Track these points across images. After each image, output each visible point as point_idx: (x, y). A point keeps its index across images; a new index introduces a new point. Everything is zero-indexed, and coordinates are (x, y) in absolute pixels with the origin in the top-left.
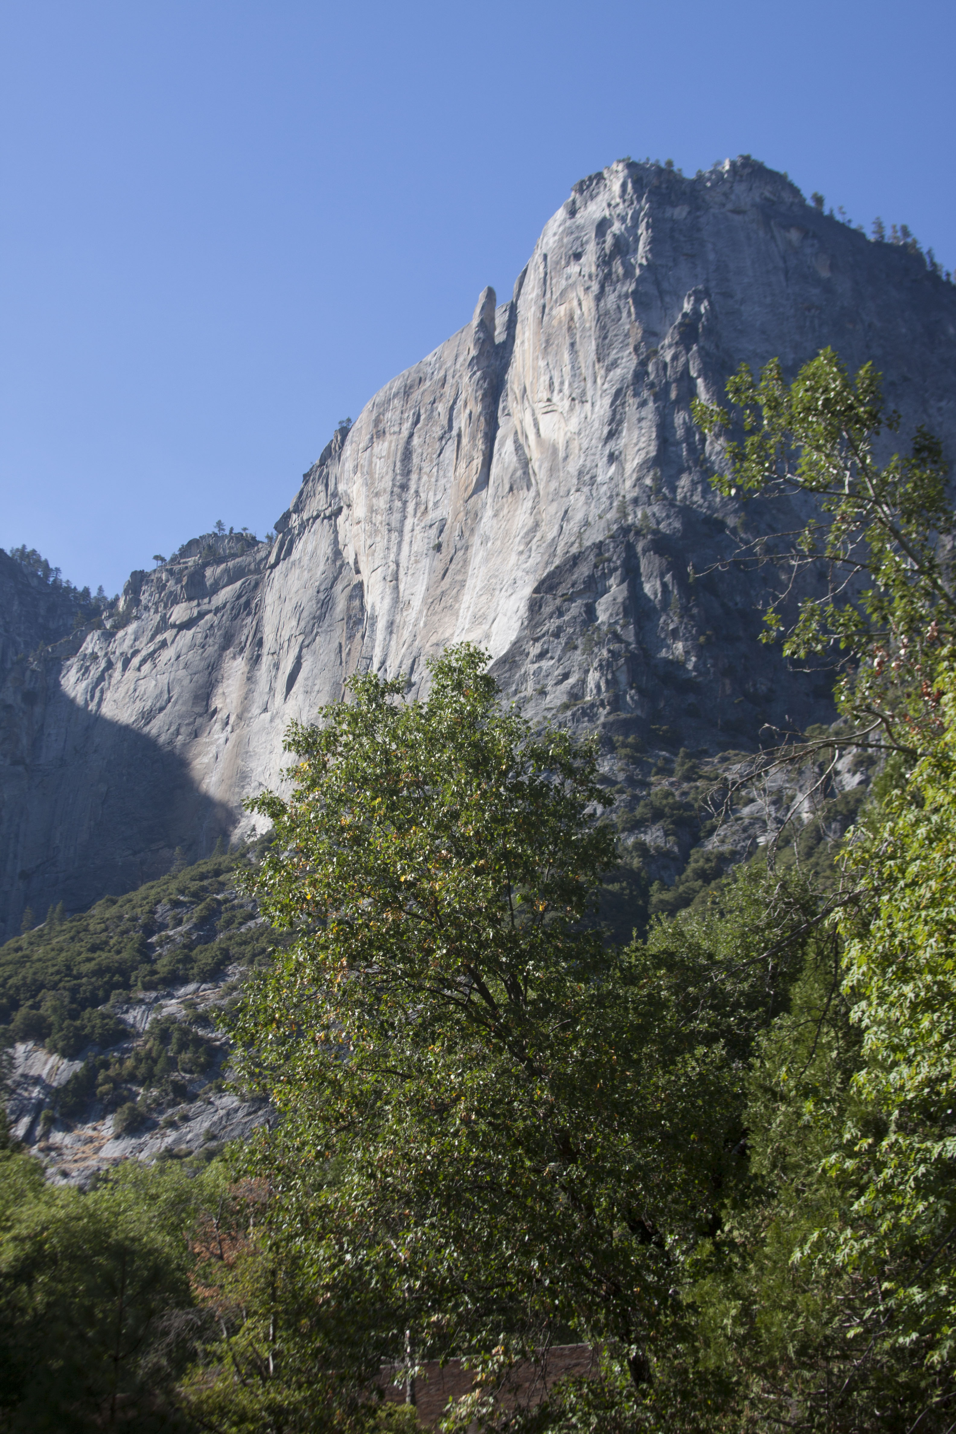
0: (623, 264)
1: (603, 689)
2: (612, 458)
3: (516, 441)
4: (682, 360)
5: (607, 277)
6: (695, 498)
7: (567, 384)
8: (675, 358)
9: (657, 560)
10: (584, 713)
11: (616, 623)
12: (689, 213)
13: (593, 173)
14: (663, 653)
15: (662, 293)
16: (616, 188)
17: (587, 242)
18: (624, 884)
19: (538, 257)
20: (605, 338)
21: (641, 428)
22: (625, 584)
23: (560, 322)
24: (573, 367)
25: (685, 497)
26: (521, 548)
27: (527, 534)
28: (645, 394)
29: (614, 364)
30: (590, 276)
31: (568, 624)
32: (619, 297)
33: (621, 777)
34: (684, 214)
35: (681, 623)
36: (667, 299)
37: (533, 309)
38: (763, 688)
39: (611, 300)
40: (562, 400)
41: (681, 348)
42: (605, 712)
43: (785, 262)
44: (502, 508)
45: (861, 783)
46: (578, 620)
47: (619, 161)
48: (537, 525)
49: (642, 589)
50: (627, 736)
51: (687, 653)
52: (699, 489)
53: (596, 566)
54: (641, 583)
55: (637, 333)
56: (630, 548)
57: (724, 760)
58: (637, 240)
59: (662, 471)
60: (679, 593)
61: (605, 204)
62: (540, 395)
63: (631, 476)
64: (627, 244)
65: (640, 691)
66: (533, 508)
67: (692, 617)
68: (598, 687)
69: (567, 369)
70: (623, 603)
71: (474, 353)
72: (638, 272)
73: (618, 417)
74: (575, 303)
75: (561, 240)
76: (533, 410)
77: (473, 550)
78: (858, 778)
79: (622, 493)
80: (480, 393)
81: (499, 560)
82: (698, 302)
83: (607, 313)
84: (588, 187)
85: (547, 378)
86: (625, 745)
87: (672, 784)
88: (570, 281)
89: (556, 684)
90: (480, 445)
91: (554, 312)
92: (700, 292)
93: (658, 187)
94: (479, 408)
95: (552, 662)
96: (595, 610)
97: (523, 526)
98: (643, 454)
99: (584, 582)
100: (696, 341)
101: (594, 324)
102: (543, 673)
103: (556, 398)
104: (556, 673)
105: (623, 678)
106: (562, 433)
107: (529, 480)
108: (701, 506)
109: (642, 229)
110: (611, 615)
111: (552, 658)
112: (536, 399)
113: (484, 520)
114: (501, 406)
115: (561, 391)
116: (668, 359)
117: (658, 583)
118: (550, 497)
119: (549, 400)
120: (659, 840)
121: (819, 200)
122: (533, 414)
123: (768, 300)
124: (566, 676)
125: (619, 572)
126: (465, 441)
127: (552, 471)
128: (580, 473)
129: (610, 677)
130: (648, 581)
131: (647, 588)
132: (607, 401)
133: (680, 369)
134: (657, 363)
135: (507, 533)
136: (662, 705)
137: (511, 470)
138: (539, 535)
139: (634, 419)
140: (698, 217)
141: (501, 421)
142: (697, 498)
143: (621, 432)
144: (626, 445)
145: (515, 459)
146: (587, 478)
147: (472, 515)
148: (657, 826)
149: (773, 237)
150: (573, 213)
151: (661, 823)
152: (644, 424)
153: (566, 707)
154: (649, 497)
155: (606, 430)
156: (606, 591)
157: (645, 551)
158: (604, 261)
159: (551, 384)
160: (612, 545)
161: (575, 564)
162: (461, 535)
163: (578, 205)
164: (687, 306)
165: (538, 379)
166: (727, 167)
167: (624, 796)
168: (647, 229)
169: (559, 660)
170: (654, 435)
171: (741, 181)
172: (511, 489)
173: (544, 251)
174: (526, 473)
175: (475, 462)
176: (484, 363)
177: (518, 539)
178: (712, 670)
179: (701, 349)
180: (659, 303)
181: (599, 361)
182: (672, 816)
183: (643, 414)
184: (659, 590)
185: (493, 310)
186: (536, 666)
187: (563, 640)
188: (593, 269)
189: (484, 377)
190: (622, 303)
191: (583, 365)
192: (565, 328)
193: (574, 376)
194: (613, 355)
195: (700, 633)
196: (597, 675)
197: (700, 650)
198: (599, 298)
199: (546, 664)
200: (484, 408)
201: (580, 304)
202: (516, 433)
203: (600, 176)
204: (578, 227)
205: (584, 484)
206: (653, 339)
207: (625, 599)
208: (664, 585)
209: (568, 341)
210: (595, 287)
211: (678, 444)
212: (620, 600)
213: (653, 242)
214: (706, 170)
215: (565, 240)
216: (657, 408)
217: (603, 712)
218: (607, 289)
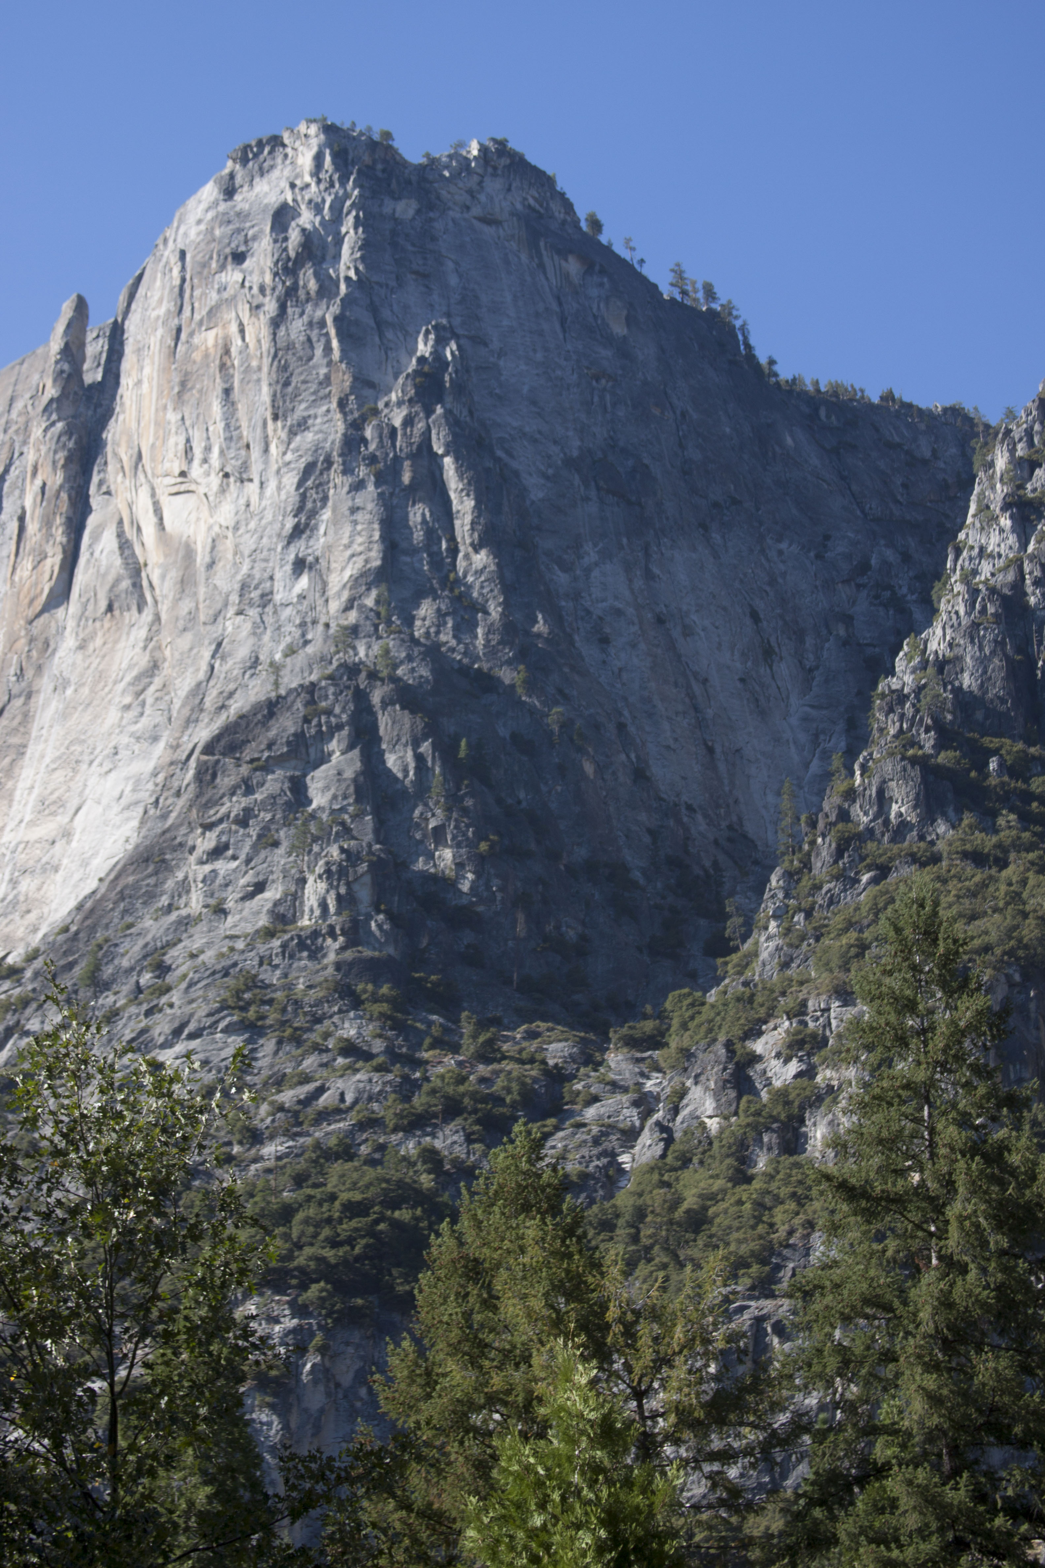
0: (316, 275)
1: (332, 909)
2: (300, 566)
3: (120, 535)
4: (420, 426)
5: (291, 292)
6: (443, 638)
7: (216, 451)
8: (408, 422)
9: (406, 718)
10: (302, 945)
11: (343, 810)
12: (418, 212)
13: (265, 135)
14: (420, 864)
15: (380, 325)
16: (306, 160)
17: (255, 238)
18: (419, 1212)
19: (169, 254)
20: (287, 384)
21: (355, 523)
22: (356, 752)
23: (206, 356)
24: (227, 426)
25: (427, 633)
26: (127, 700)
27: (138, 678)
28: (362, 471)
29: (302, 425)
30: (262, 289)
31: (263, 805)
32: (310, 324)
33: (378, 1046)
34: (411, 212)
35: (449, 819)
36: (389, 335)
37: (160, 332)
38: (571, 934)
39: (296, 327)
40: (208, 474)
41: (417, 408)
42: (337, 945)
43: (560, 304)
44: (93, 636)
45: (798, 1075)
46: (280, 801)
47: (310, 121)
48: (154, 667)
49: (384, 762)
50: (377, 985)
51: (460, 866)
52: (450, 624)
53: (307, 720)
54: (382, 753)
55: (342, 380)
56: (361, 697)
57: (532, 1035)
58: (339, 241)
59: (390, 590)
60: (443, 774)
61: (285, 184)
62: (167, 465)
63: (339, 594)
64: (324, 246)
65: (391, 917)
66: (149, 639)
67: (465, 811)
68: (323, 905)
69: (218, 429)
70: (355, 780)
71: (51, 392)
72: (343, 288)
73: (309, 505)
74: (234, 328)
75: (210, 231)
76: (153, 489)
77: (41, 698)
78: (794, 1067)
79: (323, 619)
80: (61, 456)
81: (87, 717)
82: (441, 342)
83: (290, 347)
84: (256, 156)
85: (182, 440)
86: (375, 999)
87: (460, 1064)
88: (225, 295)
89: (243, 899)
90: (59, 534)
91: (196, 340)
92: (444, 328)
93: (371, 168)
94: (59, 478)
95: (234, 864)
96: (306, 788)
97: (130, 667)
98: (359, 562)
99: (288, 743)
100: (440, 400)
101: (266, 362)
102: (219, 881)
103: (196, 471)
104: (242, 882)
105: (364, 894)
106: (203, 527)
107: (142, 596)
108: (453, 650)
109: (348, 225)
110: (335, 797)
111: (234, 858)
112: (160, 470)
113: (58, 654)
114: (95, 479)
115: (205, 461)
116: (397, 422)
117: (410, 754)
118: (181, 624)
119: (183, 474)
120: (457, 1149)
121: (596, 225)
122: (153, 495)
123: (539, 356)
124: (260, 887)
125: (345, 732)
126: (32, 527)
127: (185, 583)
128: (244, 587)
129: (343, 890)
130: (393, 750)
131: (391, 761)
132: (291, 480)
133: (416, 439)
134: (379, 427)
135: (101, 676)
136: (424, 942)
137: (110, 579)
138: (157, 682)
139: (344, 509)
140: (431, 220)
141: (96, 501)
142: (446, 637)
143: (316, 528)
144: (329, 548)
145: (118, 561)
146: (255, 594)
147: (40, 644)
148: (452, 1126)
149: (541, 266)
150: (229, 192)
151: (459, 1121)
152: (359, 516)
153: (269, 933)
154: (376, 627)
155: (290, 523)
156: (324, 758)
157: (385, 704)
158: (286, 269)
159: (188, 450)
160: (331, 690)
161: (271, 715)
162: (20, 674)
163: (238, 180)
164: (424, 348)
165: (165, 440)
166: (475, 152)
167: (390, 1077)
168: (356, 228)
169: (248, 861)
170: (377, 535)
171: (494, 175)
172: (110, 608)
173: (180, 245)
174: (137, 585)
175: (49, 562)
176: (69, 410)
177: (122, 685)
178: (499, 896)
179: (448, 413)
180: (377, 339)
181: (276, 417)
182: (475, 1111)
183: (359, 501)
184: (412, 765)
185: (83, 332)
186: (207, 868)
187: (254, 831)
188: (268, 278)
189: (69, 432)
190: (314, 335)
191: (244, 424)
192: (214, 366)
193: (229, 439)
194: (301, 410)
195: (481, 836)
196: (322, 886)
197: (481, 863)
198: (277, 322)
199: (223, 866)
200: (67, 479)
201: (242, 331)
202: (121, 522)
203: (276, 142)
204: (238, 214)
205: (251, 604)
206: (368, 392)
207: (358, 775)
208: (419, 759)
209: (219, 386)
210: (271, 306)
211: (414, 551)
212: (349, 774)
213: (367, 247)
214: (442, 152)
215: (217, 232)
216: (381, 495)
217: (332, 946)
218: (290, 310)
